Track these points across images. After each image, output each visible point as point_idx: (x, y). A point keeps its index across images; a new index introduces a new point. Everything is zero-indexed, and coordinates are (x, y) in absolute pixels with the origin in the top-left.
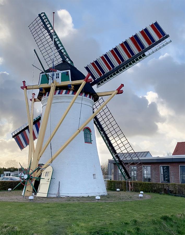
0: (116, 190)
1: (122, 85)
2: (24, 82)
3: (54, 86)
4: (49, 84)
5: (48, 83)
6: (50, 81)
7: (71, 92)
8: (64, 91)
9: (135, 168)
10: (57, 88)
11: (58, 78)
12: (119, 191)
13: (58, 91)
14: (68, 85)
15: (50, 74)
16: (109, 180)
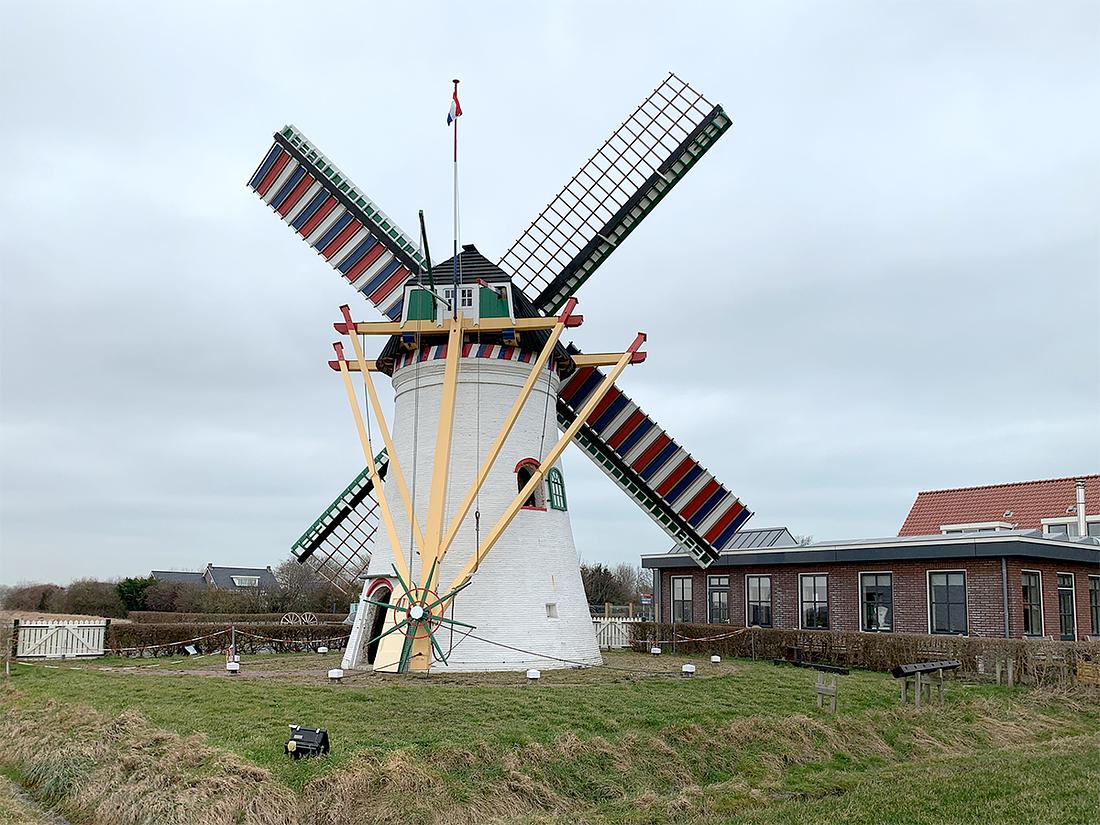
0: (649, 652)
1: (643, 337)
2: (345, 309)
3: (458, 331)
4: (439, 321)
5: (434, 318)
6: (443, 314)
7: (516, 354)
8: (497, 349)
9: (725, 582)
10: (470, 337)
11: (470, 304)
12: (658, 654)
13: (475, 348)
14: (504, 330)
15: (441, 290)
16: (640, 621)
